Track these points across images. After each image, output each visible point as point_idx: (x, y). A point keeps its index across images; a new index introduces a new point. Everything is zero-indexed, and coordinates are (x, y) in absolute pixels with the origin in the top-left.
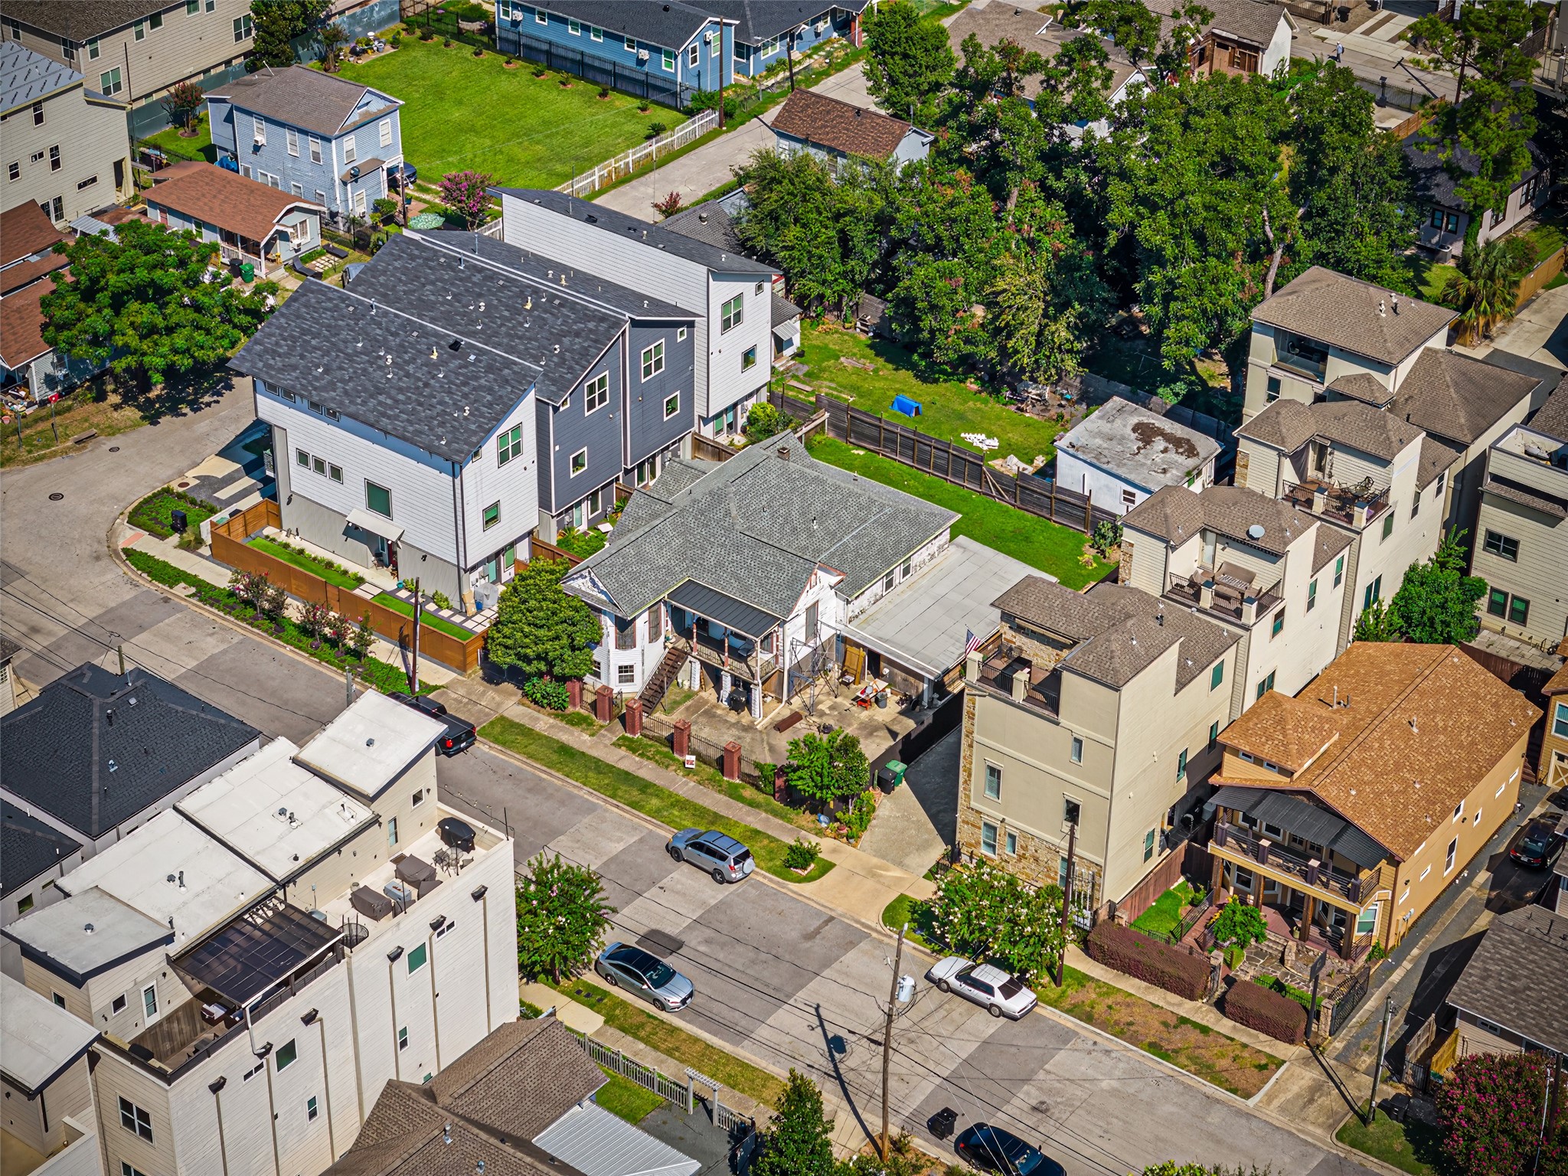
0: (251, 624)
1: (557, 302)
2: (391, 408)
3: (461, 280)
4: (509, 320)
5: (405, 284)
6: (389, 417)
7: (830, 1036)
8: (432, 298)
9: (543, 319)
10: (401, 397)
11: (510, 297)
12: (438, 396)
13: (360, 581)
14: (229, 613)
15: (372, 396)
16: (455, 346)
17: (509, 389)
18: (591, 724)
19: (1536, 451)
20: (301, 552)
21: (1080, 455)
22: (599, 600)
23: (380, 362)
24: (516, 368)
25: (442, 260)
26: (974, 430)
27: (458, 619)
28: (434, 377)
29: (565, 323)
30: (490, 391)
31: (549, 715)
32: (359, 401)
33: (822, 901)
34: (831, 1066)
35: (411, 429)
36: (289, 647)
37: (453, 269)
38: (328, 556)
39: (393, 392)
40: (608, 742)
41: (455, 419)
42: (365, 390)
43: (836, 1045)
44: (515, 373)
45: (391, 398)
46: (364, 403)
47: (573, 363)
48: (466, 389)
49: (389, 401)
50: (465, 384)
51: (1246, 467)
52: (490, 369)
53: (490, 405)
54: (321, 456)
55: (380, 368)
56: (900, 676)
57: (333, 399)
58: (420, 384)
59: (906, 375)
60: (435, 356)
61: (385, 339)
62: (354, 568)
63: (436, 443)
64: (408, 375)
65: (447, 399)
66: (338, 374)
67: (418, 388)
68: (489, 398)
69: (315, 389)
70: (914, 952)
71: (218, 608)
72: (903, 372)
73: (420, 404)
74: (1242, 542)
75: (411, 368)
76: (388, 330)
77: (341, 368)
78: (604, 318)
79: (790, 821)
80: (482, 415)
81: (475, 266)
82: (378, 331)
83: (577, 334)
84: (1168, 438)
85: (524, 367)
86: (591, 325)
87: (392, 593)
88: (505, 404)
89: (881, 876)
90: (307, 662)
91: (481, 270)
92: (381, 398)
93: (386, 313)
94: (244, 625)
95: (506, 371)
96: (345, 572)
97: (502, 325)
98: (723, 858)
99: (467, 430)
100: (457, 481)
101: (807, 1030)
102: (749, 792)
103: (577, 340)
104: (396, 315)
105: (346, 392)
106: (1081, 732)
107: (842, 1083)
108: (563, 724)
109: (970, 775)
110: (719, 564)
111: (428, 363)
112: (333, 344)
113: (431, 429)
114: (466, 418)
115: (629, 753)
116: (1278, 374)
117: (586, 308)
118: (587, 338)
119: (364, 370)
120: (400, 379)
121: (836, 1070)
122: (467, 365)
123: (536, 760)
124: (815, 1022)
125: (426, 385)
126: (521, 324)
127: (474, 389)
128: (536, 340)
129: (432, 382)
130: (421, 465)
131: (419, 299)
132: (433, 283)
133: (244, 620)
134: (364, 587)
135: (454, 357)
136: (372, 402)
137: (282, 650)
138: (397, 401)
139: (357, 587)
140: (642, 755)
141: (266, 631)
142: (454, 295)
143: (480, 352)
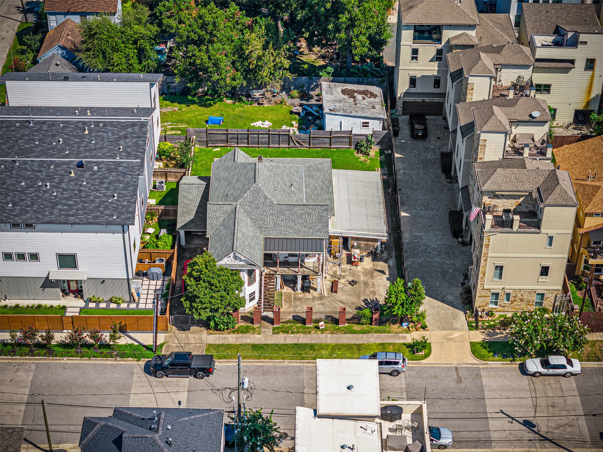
0: (32, 355)
1: (101, 125)
2: (70, 211)
3: (36, 131)
4: (82, 143)
5: (5, 144)
6: (72, 216)
7: (522, 422)
8: (27, 146)
9: (100, 136)
10: (70, 203)
11: (72, 131)
12: (91, 194)
13: (64, 308)
14: (15, 355)
15: (53, 208)
16: (80, 165)
17: (130, 177)
18: (253, 329)
19: (546, 44)
20: (17, 306)
21: (337, 113)
22: (240, 265)
23: (43, 188)
24: (124, 165)
25: (18, 125)
26: (253, 120)
27: (133, 306)
28: (81, 185)
29: (114, 134)
30: (119, 181)
31: (229, 333)
32: (47, 213)
33: (444, 362)
34: (537, 435)
35: (90, 217)
36: (65, 359)
37: (28, 127)
38: (36, 303)
39: (64, 202)
40: (270, 334)
41: (112, 203)
42: (47, 206)
43: (528, 424)
44: (125, 167)
45: (65, 205)
46: (51, 213)
47: (134, 153)
48: (105, 185)
49: (65, 207)
50: (103, 183)
51: (472, 89)
52: (110, 171)
53: (125, 189)
54: (21, 251)
55: (45, 192)
56: (363, 243)
57: (31, 218)
58: (76, 192)
59: (194, 107)
60: (73, 175)
61: (35, 175)
62: (55, 303)
63: (111, 219)
64: (65, 190)
65: (98, 194)
66: (22, 203)
67: (76, 195)
68: (121, 185)
69: (15, 216)
70: (503, 366)
71: (5, 355)
72: (192, 106)
73: (85, 202)
74: (529, 122)
75: (63, 185)
76: (33, 170)
77: (23, 200)
78: (133, 125)
79: (389, 332)
80: (125, 196)
81: (39, 122)
82: (28, 173)
83: (125, 137)
84: (360, 92)
85: (128, 163)
86: (130, 130)
87: (86, 307)
88: (133, 185)
89: (453, 338)
90: (82, 362)
91: (44, 123)
92: (59, 207)
93: (25, 162)
94: (28, 357)
95: (120, 169)
96: (52, 307)
97: (79, 147)
98: (397, 363)
99: (123, 206)
100: (126, 235)
101: (510, 424)
102: (356, 327)
103: (127, 140)
104: (33, 161)
105: (35, 211)
106: (551, 232)
107: (550, 440)
108: (240, 335)
109: (484, 274)
110: (275, 224)
111: (71, 180)
112: (6, 189)
113: (102, 213)
114: (117, 200)
115: (286, 335)
116: (416, 46)
117: (120, 123)
118: (133, 138)
119: (37, 196)
120: (62, 194)
121: (542, 436)
122: (95, 173)
123: (249, 358)
124: (510, 420)
125: (80, 191)
126: (90, 143)
127: (109, 183)
128: (105, 148)
129: (82, 188)
130: (98, 234)
131: (20, 149)
132: (21, 138)
133: (26, 355)
134: (69, 310)
135: (85, 171)
136: (56, 211)
137: (61, 361)
138: (70, 205)
139: (65, 312)
140: (292, 333)
141: (45, 355)
142: (39, 141)
143: (98, 164)
